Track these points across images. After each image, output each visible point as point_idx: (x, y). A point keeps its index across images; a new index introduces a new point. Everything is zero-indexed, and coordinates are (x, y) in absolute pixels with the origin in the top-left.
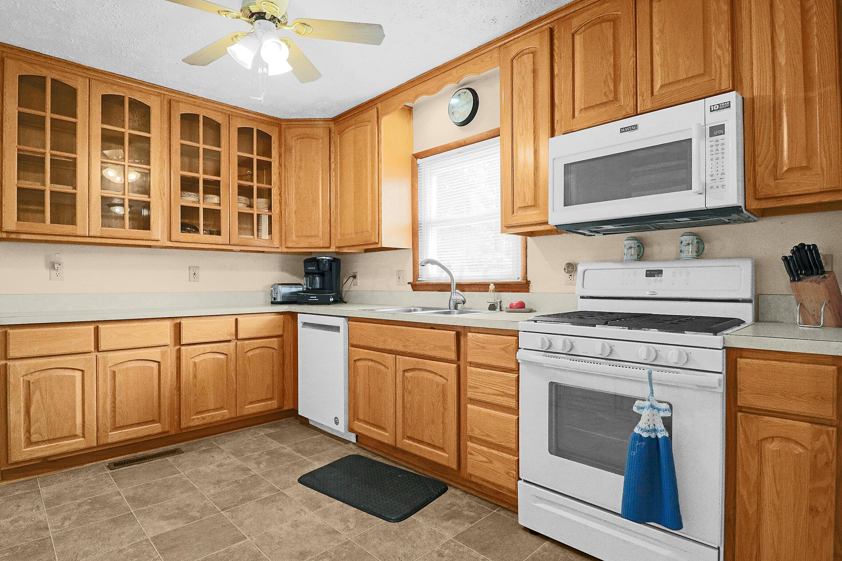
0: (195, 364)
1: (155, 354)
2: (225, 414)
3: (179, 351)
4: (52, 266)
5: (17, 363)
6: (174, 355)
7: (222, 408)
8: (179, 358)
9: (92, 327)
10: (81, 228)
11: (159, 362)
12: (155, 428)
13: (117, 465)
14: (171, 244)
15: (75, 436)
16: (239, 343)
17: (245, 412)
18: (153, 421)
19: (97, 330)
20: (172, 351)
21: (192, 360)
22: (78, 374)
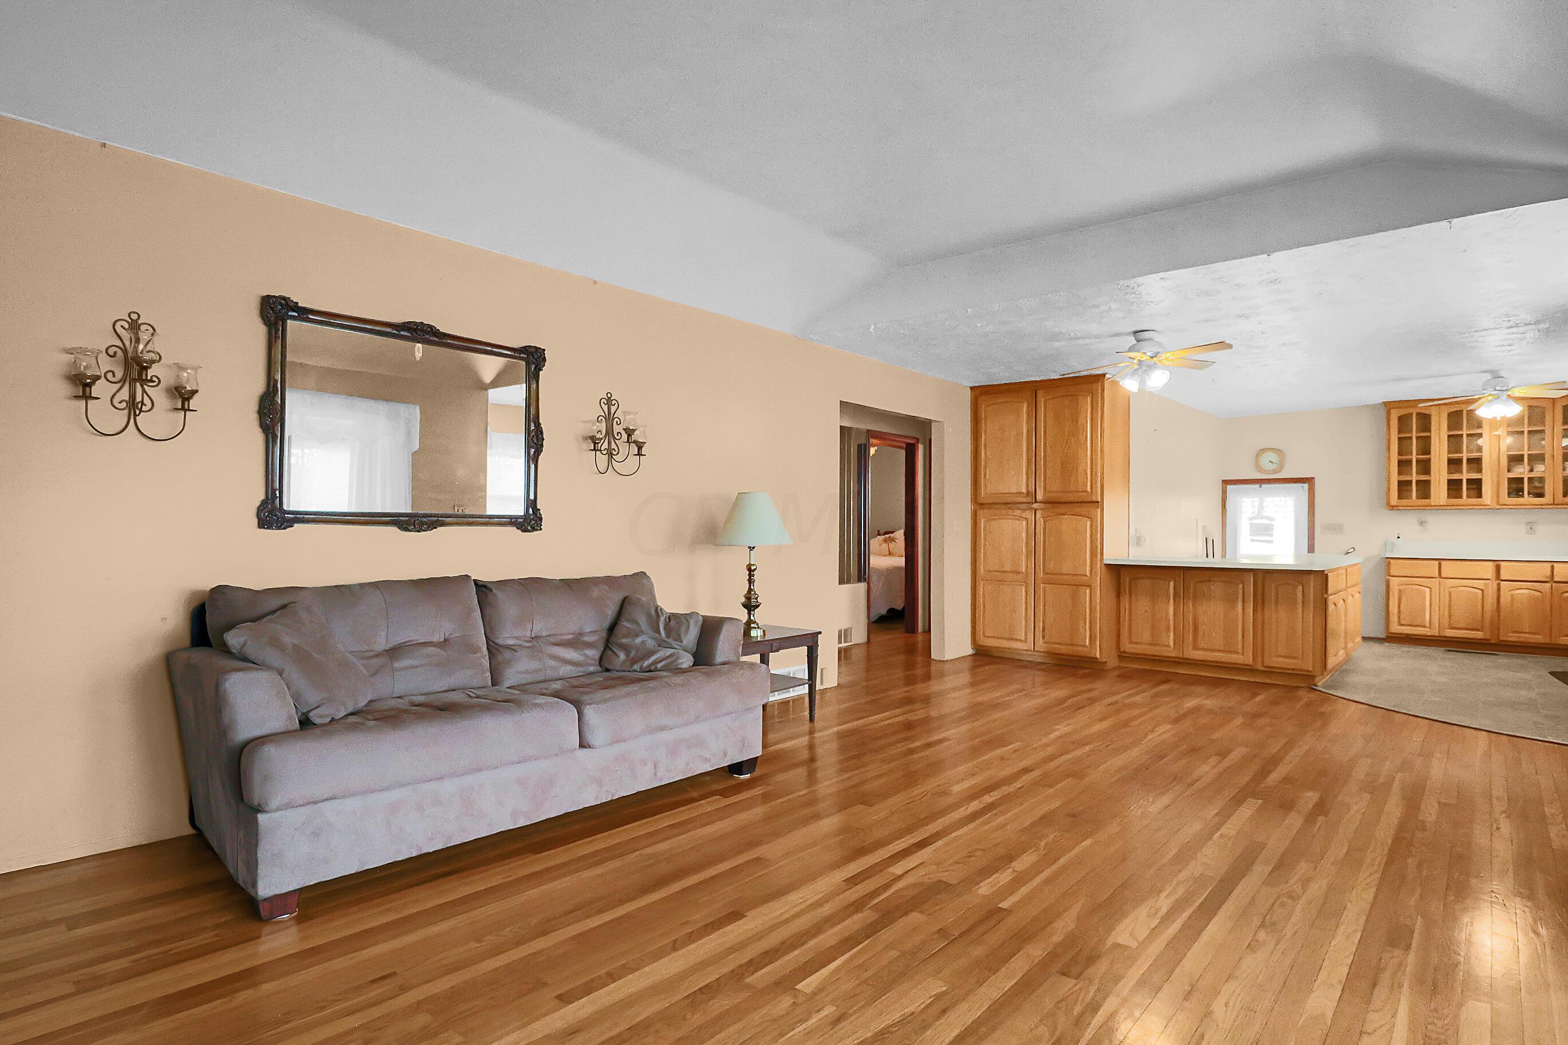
0: (1512, 595)
1: (1480, 584)
2: (1539, 639)
3: (1499, 585)
4: (1422, 523)
5: (1395, 578)
6: (1495, 588)
7: (1537, 634)
8: (1499, 589)
9: (1437, 563)
10: (1433, 500)
11: (1482, 590)
12: (1479, 635)
13: (1449, 651)
14: (1499, 507)
15: (1424, 627)
16: (1554, 584)
17: (1561, 642)
18: (1478, 630)
19: (1440, 564)
20: (1492, 586)
21: (1511, 592)
22: (1427, 590)
